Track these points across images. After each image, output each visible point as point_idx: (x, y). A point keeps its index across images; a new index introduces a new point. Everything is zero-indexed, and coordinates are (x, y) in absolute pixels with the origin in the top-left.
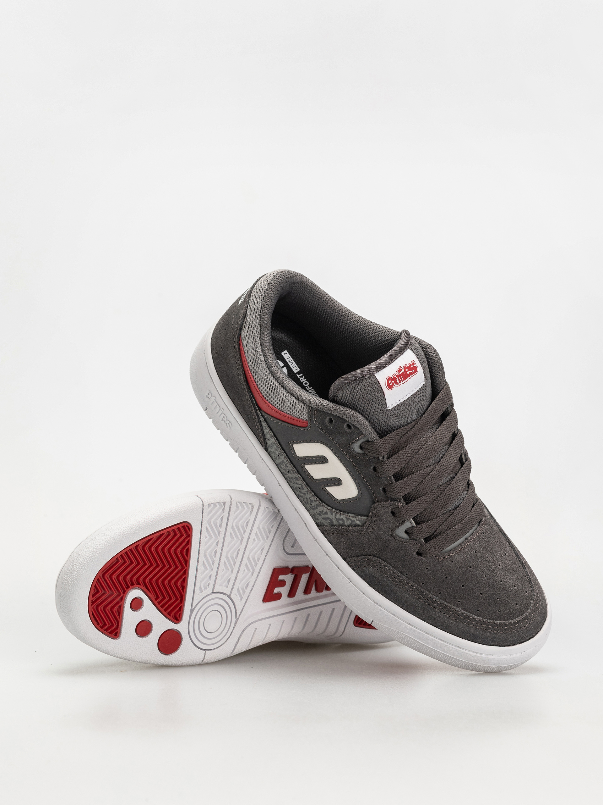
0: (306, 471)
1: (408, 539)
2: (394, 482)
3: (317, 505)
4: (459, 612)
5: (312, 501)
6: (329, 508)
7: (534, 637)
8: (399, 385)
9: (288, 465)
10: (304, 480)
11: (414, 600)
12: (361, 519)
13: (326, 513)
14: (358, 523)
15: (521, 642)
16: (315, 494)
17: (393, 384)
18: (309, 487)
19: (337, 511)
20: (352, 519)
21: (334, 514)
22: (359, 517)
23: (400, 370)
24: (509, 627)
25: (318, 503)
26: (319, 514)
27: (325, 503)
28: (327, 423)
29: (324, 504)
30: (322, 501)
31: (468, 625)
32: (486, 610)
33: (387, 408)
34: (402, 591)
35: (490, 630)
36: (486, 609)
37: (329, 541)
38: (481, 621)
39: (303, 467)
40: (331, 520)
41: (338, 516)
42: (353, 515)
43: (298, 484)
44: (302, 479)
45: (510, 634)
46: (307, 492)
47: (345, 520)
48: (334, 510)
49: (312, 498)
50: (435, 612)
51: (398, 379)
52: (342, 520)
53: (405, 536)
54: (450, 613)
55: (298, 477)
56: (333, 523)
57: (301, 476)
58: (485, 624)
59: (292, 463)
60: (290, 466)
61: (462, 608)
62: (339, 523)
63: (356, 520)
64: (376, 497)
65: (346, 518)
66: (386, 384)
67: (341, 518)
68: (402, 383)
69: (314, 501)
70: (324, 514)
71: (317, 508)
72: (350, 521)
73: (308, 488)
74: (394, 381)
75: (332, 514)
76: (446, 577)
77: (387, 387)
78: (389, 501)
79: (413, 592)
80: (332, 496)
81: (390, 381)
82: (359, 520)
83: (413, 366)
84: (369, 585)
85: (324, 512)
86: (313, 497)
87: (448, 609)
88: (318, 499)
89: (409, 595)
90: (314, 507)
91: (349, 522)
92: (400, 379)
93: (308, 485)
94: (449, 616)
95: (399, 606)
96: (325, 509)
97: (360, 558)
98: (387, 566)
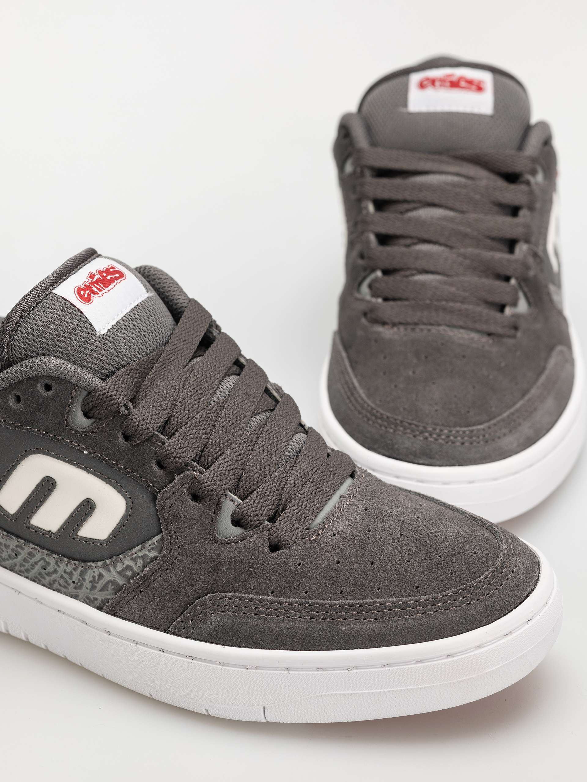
0: (37, 530)
1: (244, 533)
2: (167, 440)
3: (82, 574)
4: (387, 603)
5: (70, 574)
6: (100, 564)
7: (532, 591)
8: (100, 295)
9: (8, 542)
10: (42, 547)
11: (305, 626)
12: (154, 544)
13: (101, 576)
14: (153, 554)
15: (516, 605)
16: (68, 558)
17: (89, 296)
18: (55, 553)
19: (114, 559)
20: (140, 554)
21: (111, 568)
22: (150, 542)
23: (92, 276)
24: (482, 588)
25: (80, 569)
26: (93, 588)
27: (90, 562)
28: (14, 406)
29: (89, 564)
30: (85, 561)
31: (413, 617)
32: (430, 581)
33: (98, 334)
34: (279, 623)
35: (453, 607)
36: (428, 579)
37: (128, 620)
38: (431, 599)
39: (30, 527)
40: (113, 582)
41: (119, 567)
42: (139, 547)
43: (38, 562)
44: (38, 548)
45: (490, 598)
46: (56, 563)
47: (131, 563)
48: (108, 561)
49: (69, 569)
50: (349, 625)
51: (95, 287)
52: (128, 568)
53: (237, 531)
54: (372, 613)
55: (31, 550)
56: (118, 584)
57: (36, 545)
58: (440, 601)
59: (12, 534)
60: (12, 542)
61: (388, 596)
62: (126, 577)
63: (147, 553)
64: (154, 487)
65: (132, 559)
66: (78, 298)
67: (125, 566)
68: (104, 291)
69: (73, 571)
70: (99, 580)
71: (84, 580)
72: (141, 561)
73: (54, 556)
74: (88, 291)
75: (109, 571)
76: (338, 563)
77: (82, 301)
78: (176, 477)
79: (297, 613)
80: (94, 542)
81: (82, 293)
82: (152, 549)
83: (113, 270)
84: (224, 645)
85: (97, 578)
86: (69, 566)
87: (366, 609)
88: (77, 563)
89: (293, 621)
90: (79, 580)
91: (140, 563)
92: (99, 287)
93: (52, 551)
94: (375, 619)
95: (287, 650)
96: (96, 570)
97: (187, 613)
98: (234, 597)
